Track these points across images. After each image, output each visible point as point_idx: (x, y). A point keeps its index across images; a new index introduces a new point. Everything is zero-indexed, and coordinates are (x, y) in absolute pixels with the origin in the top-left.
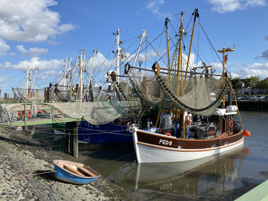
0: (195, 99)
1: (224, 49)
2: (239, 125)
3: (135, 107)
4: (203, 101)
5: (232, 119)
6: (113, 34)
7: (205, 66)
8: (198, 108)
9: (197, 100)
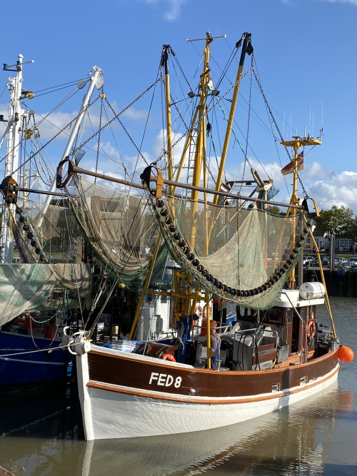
0: (237, 264)
1: (296, 138)
2: (326, 331)
3: (73, 281)
4: (254, 270)
5: (313, 317)
6: (5, 69)
7: (258, 181)
8: (243, 288)
9: (242, 266)
